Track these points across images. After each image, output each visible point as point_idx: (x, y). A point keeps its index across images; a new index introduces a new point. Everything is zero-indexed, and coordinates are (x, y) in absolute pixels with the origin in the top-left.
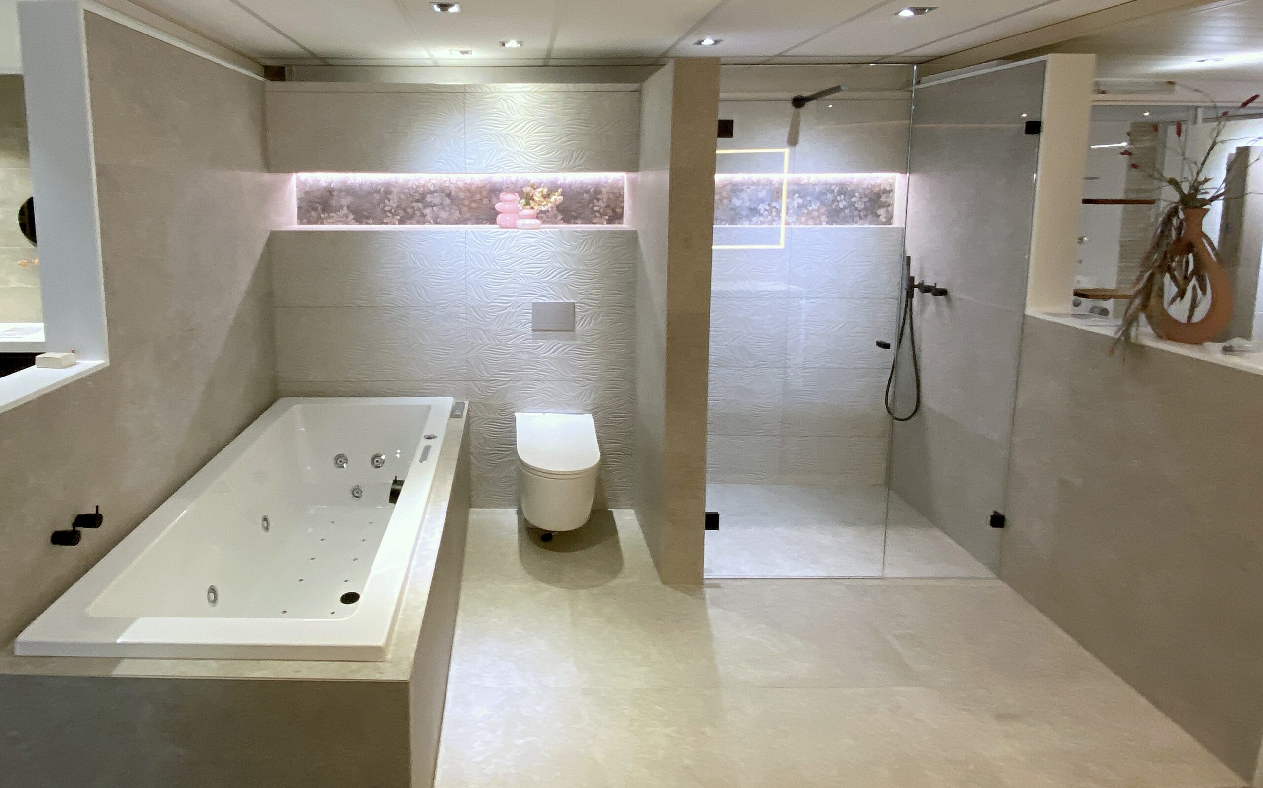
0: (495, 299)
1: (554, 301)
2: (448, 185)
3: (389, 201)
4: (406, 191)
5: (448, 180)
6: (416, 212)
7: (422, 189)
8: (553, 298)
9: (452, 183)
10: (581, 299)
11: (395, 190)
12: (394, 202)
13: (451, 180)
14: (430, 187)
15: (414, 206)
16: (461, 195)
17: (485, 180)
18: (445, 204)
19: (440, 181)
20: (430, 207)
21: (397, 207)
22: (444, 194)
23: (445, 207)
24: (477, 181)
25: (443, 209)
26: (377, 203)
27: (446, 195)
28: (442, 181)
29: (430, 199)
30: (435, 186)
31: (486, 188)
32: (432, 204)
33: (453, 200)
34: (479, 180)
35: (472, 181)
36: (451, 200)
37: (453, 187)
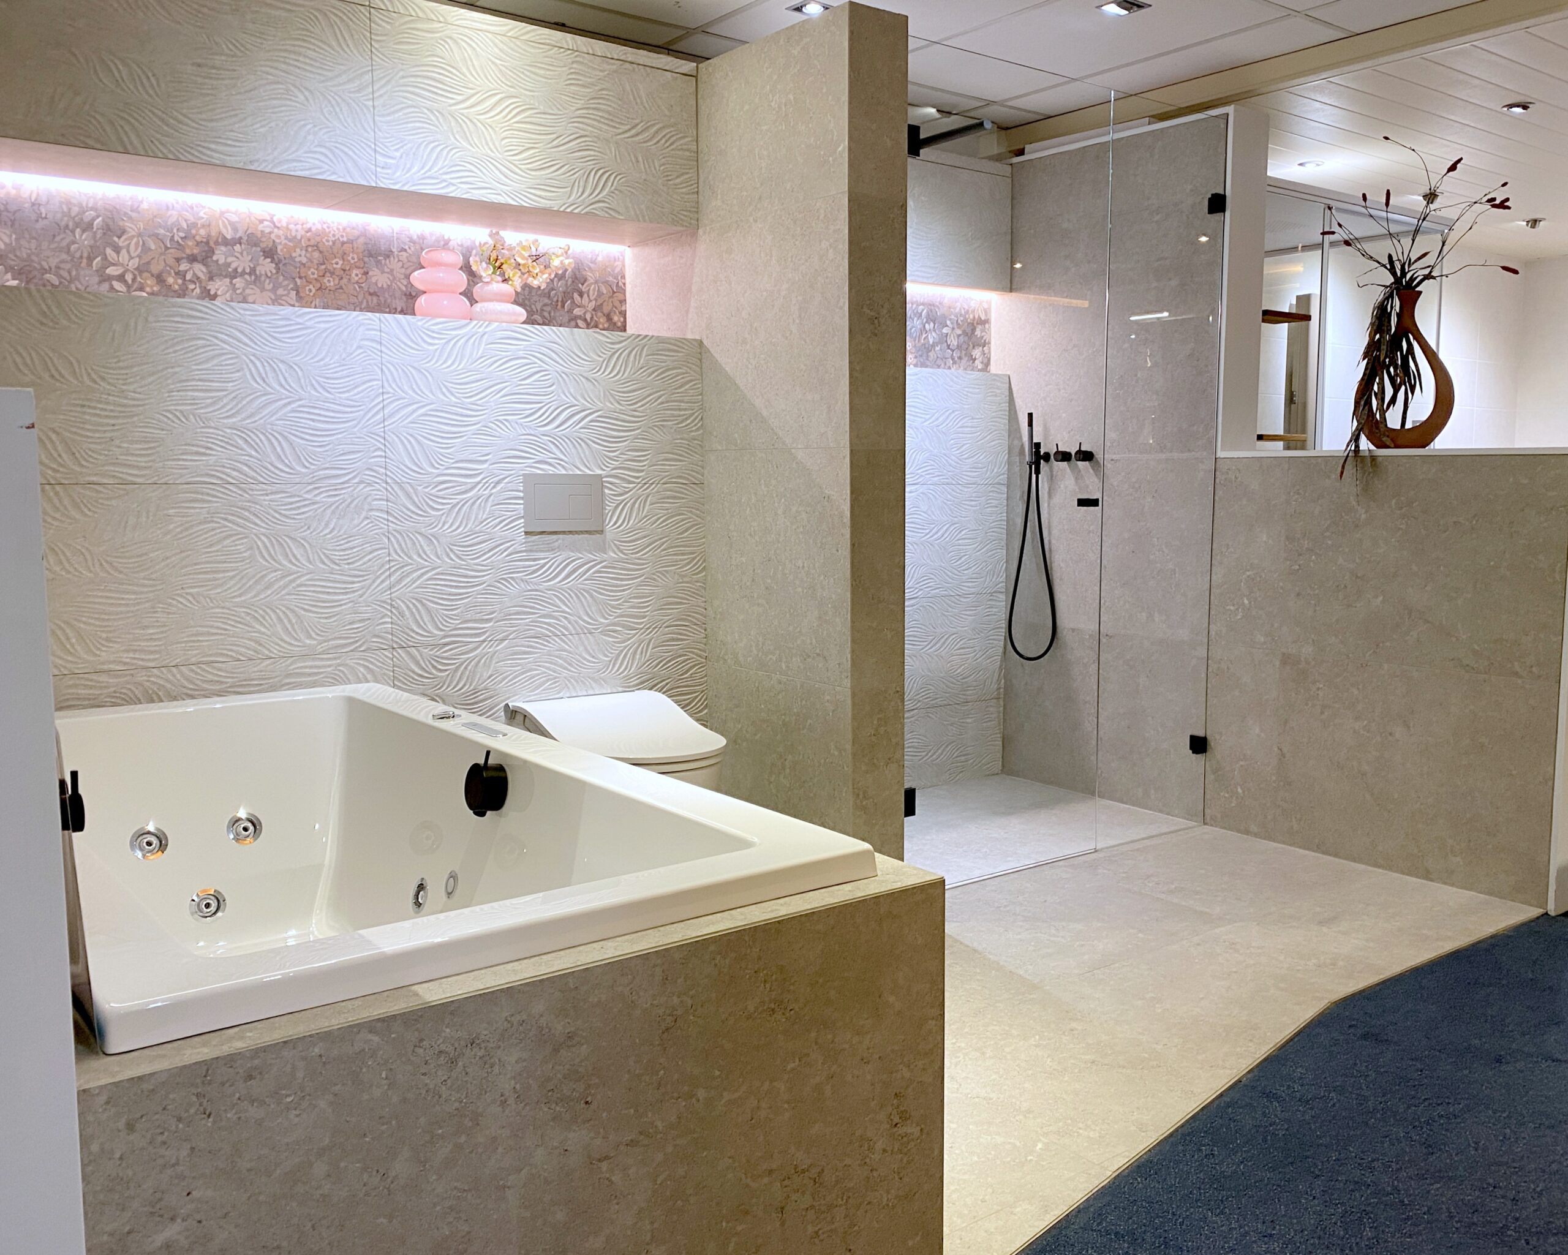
0: (447, 469)
1: (564, 472)
2: (267, 230)
3: (118, 253)
5: (269, 218)
6: (192, 286)
7: (202, 232)
8: (563, 467)
9: (276, 227)
10: (612, 470)
11: (131, 229)
13: (275, 219)
14: (224, 231)
15: (186, 272)
16: (300, 256)
17: (353, 228)
18: (263, 273)
19: (248, 219)
20: (226, 277)
21: (140, 270)
22: (259, 249)
23: (263, 278)
24: (335, 229)
25: (258, 284)
26: (85, 255)
27: (264, 252)
28: (253, 219)
29: (223, 257)
30: (235, 230)
31: (355, 245)
32: (230, 270)
33: (281, 265)
34: (341, 227)
35: (325, 226)
36: (276, 264)
37: (278, 237)
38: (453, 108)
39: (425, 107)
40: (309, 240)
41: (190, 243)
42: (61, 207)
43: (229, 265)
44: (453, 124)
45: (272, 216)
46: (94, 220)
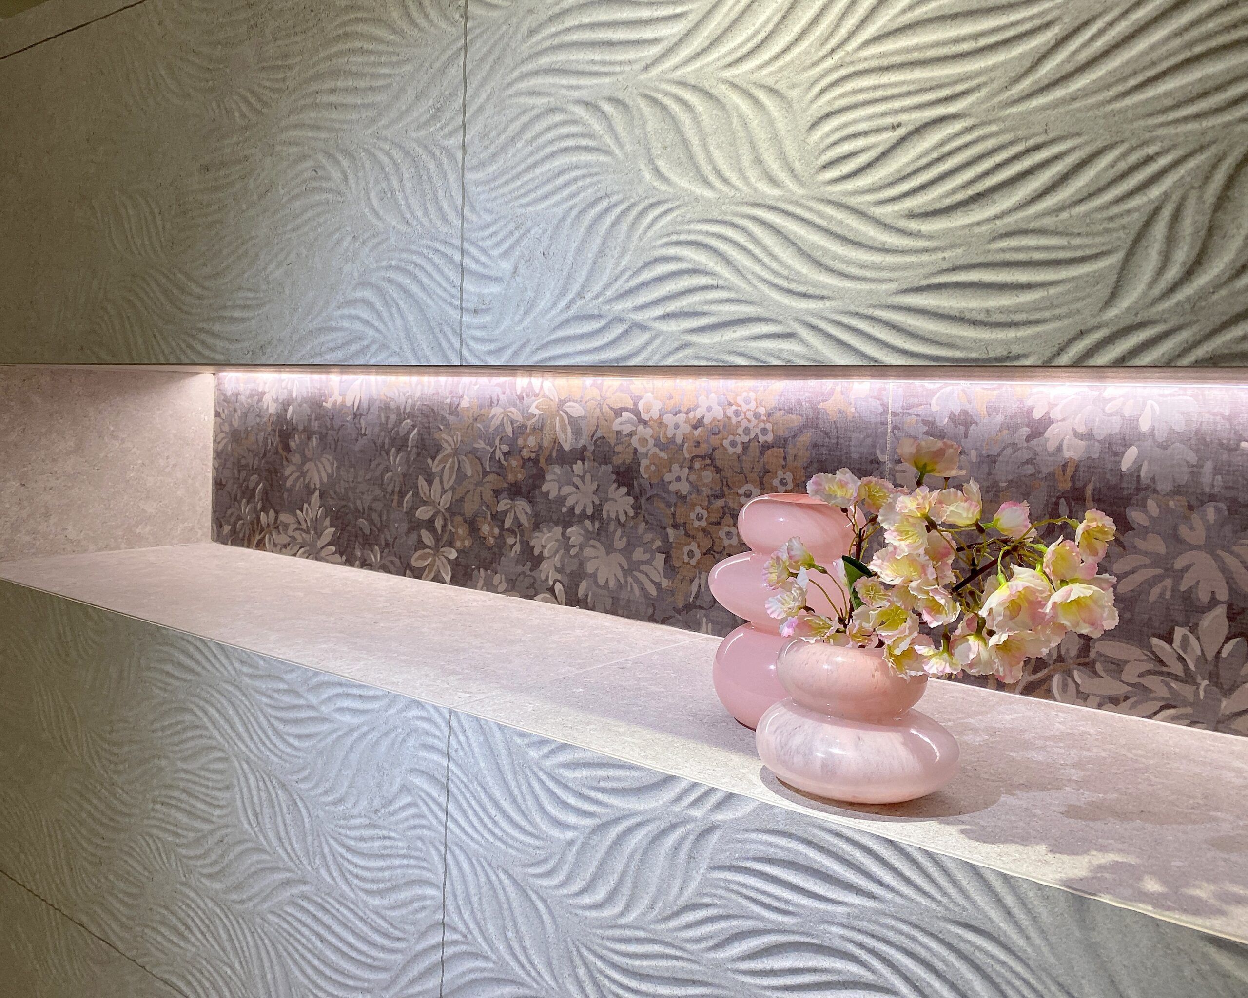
2: (626, 429)
3: (430, 482)
4: (481, 444)
5: (630, 405)
6: (510, 540)
7: (532, 441)
9: (641, 421)
12: (444, 492)
13: (641, 407)
14: (561, 437)
15: (505, 513)
16: (678, 479)
17: (790, 411)
18: (613, 516)
19: (598, 410)
20: (557, 524)
21: (453, 511)
22: (610, 468)
23: (612, 527)
24: (750, 415)
25: (603, 539)
26: (397, 489)
27: (617, 474)
28: (605, 408)
29: (556, 485)
30: (577, 433)
31: (791, 450)
32: (564, 510)
33: (643, 500)
34: (762, 410)
35: (730, 412)
36: (636, 498)
37: (643, 441)
38: (655, 72)
39: (579, 102)
40: (698, 444)
41: (514, 463)
42: (379, 416)
43: (561, 500)
44: (652, 125)
45: (636, 400)
46: (409, 433)
